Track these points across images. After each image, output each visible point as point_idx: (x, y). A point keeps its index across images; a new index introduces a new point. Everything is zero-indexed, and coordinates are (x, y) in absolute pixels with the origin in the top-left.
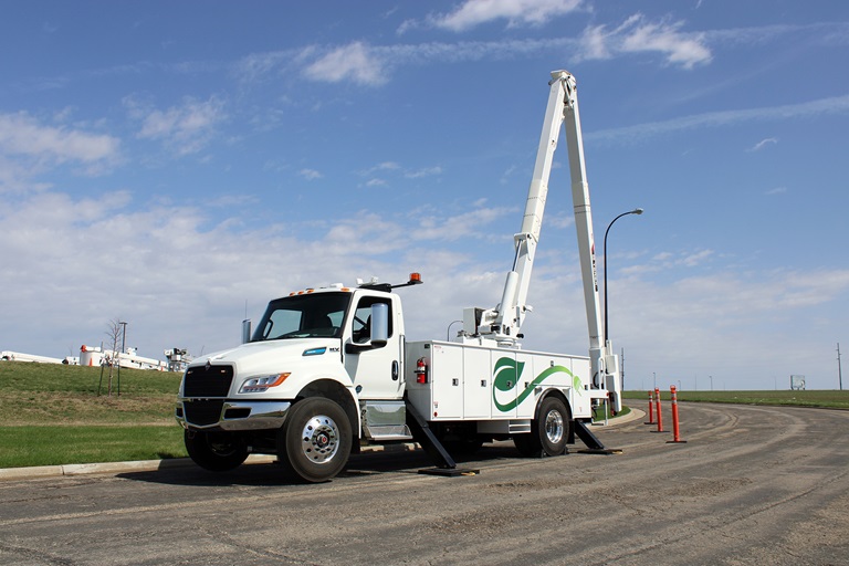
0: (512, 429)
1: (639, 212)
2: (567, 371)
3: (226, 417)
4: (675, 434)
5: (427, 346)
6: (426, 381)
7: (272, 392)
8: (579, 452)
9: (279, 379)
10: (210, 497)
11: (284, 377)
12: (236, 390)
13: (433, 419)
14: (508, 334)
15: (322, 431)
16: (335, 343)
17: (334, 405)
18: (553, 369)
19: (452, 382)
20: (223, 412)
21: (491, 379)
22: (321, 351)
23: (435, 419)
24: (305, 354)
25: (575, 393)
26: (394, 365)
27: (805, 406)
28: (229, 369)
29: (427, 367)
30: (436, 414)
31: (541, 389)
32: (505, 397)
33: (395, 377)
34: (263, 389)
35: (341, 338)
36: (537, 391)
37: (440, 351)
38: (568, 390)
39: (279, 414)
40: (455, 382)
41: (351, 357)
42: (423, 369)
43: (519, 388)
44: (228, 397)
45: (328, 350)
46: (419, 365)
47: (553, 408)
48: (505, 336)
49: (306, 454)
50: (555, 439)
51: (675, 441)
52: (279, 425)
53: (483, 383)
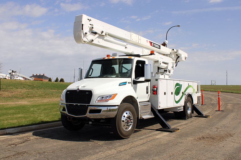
0: (179, 110)
1: (179, 26)
2: (192, 87)
3: (90, 113)
5: (157, 80)
6: (157, 94)
7: (110, 102)
8: (195, 117)
9: (113, 96)
12: (94, 101)
14: (170, 73)
15: (128, 117)
18: (189, 86)
19: (164, 93)
20: (88, 111)
21: (174, 92)
22: (125, 83)
23: (160, 109)
24: (120, 85)
25: (194, 95)
26: (147, 88)
27: (228, 92)
28: (90, 92)
29: (157, 88)
30: (160, 106)
31: (186, 94)
32: (177, 98)
33: (147, 93)
35: (131, 77)
37: (161, 81)
38: (192, 94)
40: (165, 94)
41: (135, 85)
42: (156, 89)
43: (181, 94)
44: (90, 104)
45: (127, 83)
46: (154, 87)
47: (189, 101)
48: (169, 73)
49: (123, 127)
50: (189, 112)
52: (114, 116)
53: (172, 93)
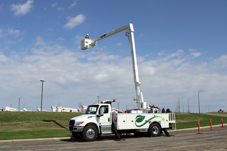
0: (141, 131)
2: (160, 117)
3: (74, 129)
4: (199, 131)
5: (117, 114)
6: (116, 122)
7: (81, 125)
8: (164, 136)
9: (82, 123)
10: (70, 143)
11: (83, 122)
13: (118, 129)
15: (91, 132)
16: (95, 115)
17: (93, 127)
18: (155, 117)
21: (135, 120)
22: (91, 117)
23: (119, 129)
24: (88, 118)
25: (163, 122)
26: (109, 119)
28: (74, 121)
29: (117, 119)
30: (119, 128)
31: (151, 122)
32: (139, 124)
33: (109, 121)
34: (79, 124)
36: (149, 122)
39: (82, 129)
40: (124, 121)
41: (98, 118)
42: (116, 119)
43: (144, 121)
44: (74, 126)
45: (93, 117)
46: (115, 118)
47: (155, 126)
49: (87, 136)
51: (199, 133)
52: (82, 131)
53: (132, 121)
